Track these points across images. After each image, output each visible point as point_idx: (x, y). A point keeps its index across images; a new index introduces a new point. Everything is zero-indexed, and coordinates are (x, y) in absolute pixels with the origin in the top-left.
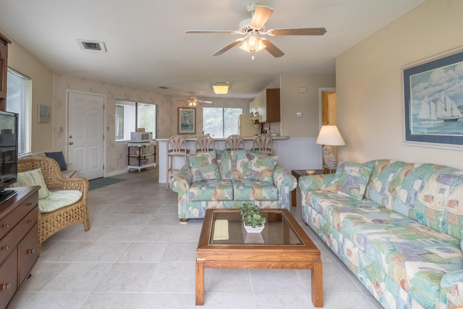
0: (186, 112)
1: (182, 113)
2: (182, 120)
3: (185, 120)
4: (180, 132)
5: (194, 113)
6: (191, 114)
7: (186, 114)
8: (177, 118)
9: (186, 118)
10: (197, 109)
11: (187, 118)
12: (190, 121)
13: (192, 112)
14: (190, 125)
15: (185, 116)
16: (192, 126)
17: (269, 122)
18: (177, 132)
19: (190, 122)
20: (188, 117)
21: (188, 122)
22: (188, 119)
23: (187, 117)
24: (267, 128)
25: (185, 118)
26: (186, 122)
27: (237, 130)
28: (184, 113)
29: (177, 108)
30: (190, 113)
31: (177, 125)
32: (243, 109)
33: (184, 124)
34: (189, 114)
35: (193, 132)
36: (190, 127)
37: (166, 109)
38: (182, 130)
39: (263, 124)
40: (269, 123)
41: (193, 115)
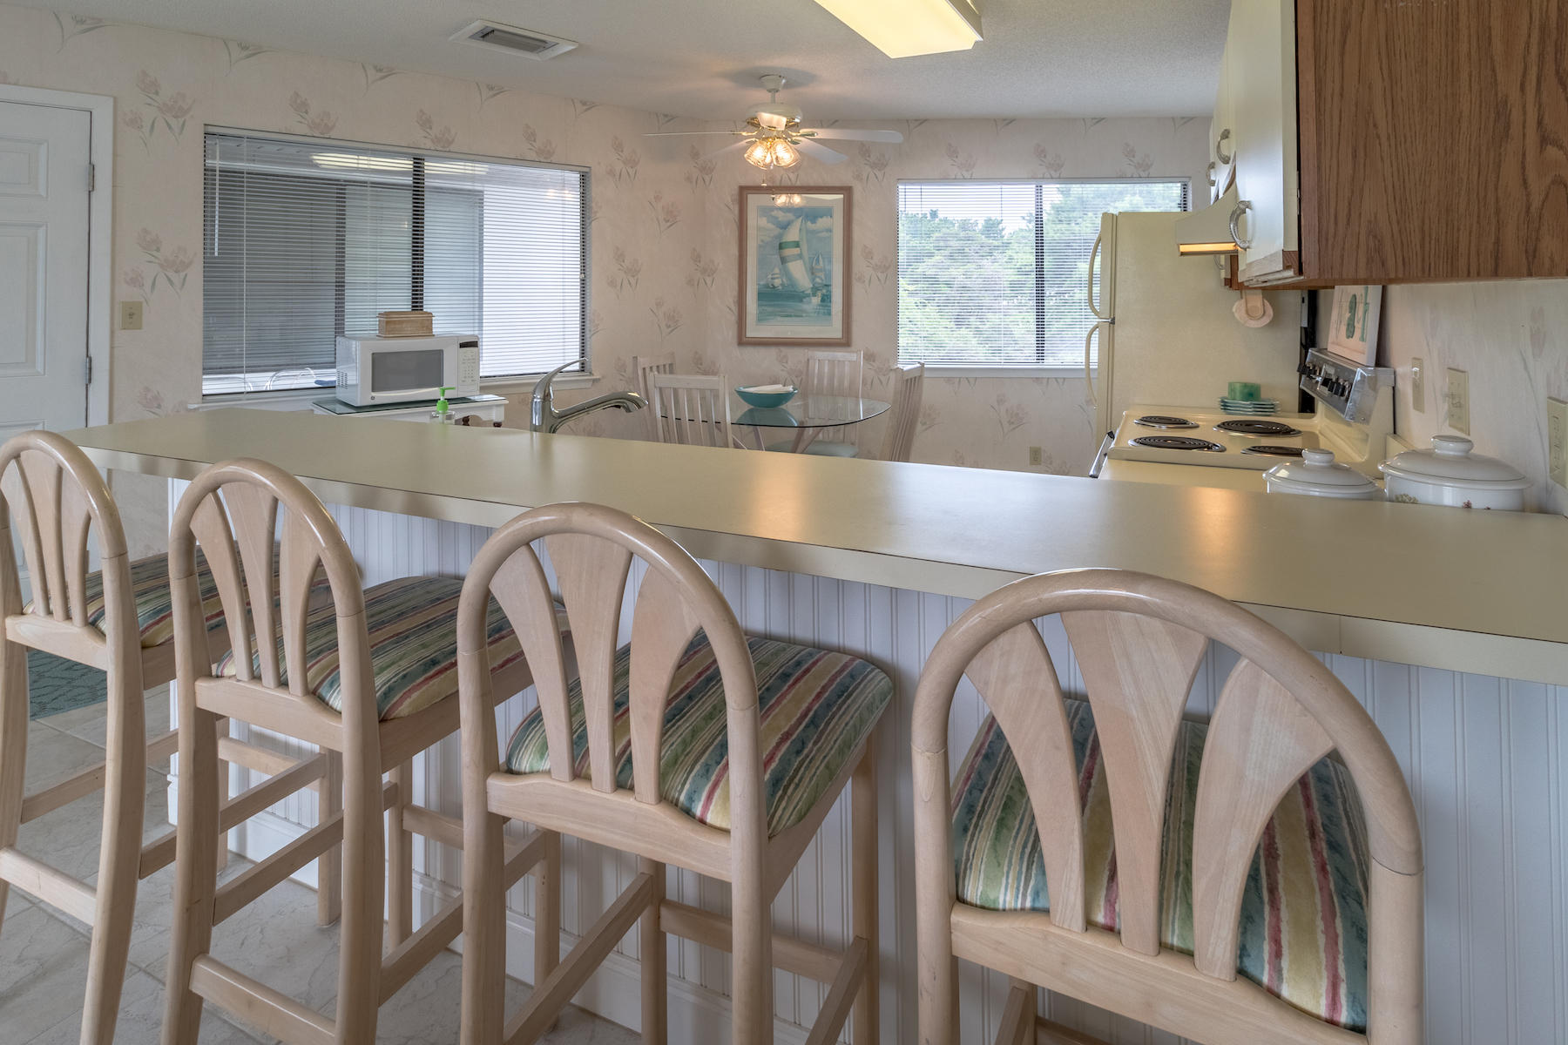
0: (790, 216)
1: (763, 222)
2: (762, 262)
3: (783, 260)
4: (753, 331)
5: (837, 222)
6: (822, 223)
7: (785, 226)
8: (735, 251)
9: (788, 252)
10: (857, 196)
11: (796, 251)
12: (812, 268)
13: (827, 212)
14: (815, 290)
15: (780, 236)
16: (826, 299)
17: (1374, 283)
18: (731, 334)
19: (812, 272)
20: (804, 246)
21: (799, 272)
22: (800, 256)
23: (797, 245)
24: (1350, 334)
25: (781, 246)
26: (787, 273)
27: (1085, 335)
28: (774, 220)
29: (736, 191)
30: (814, 221)
31: (735, 293)
32: (1185, 187)
33: (777, 282)
34: (809, 223)
35: (834, 330)
36: (816, 300)
37: (658, 198)
38: (761, 319)
39: (1322, 293)
40: (1374, 291)
41: (830, 230)
